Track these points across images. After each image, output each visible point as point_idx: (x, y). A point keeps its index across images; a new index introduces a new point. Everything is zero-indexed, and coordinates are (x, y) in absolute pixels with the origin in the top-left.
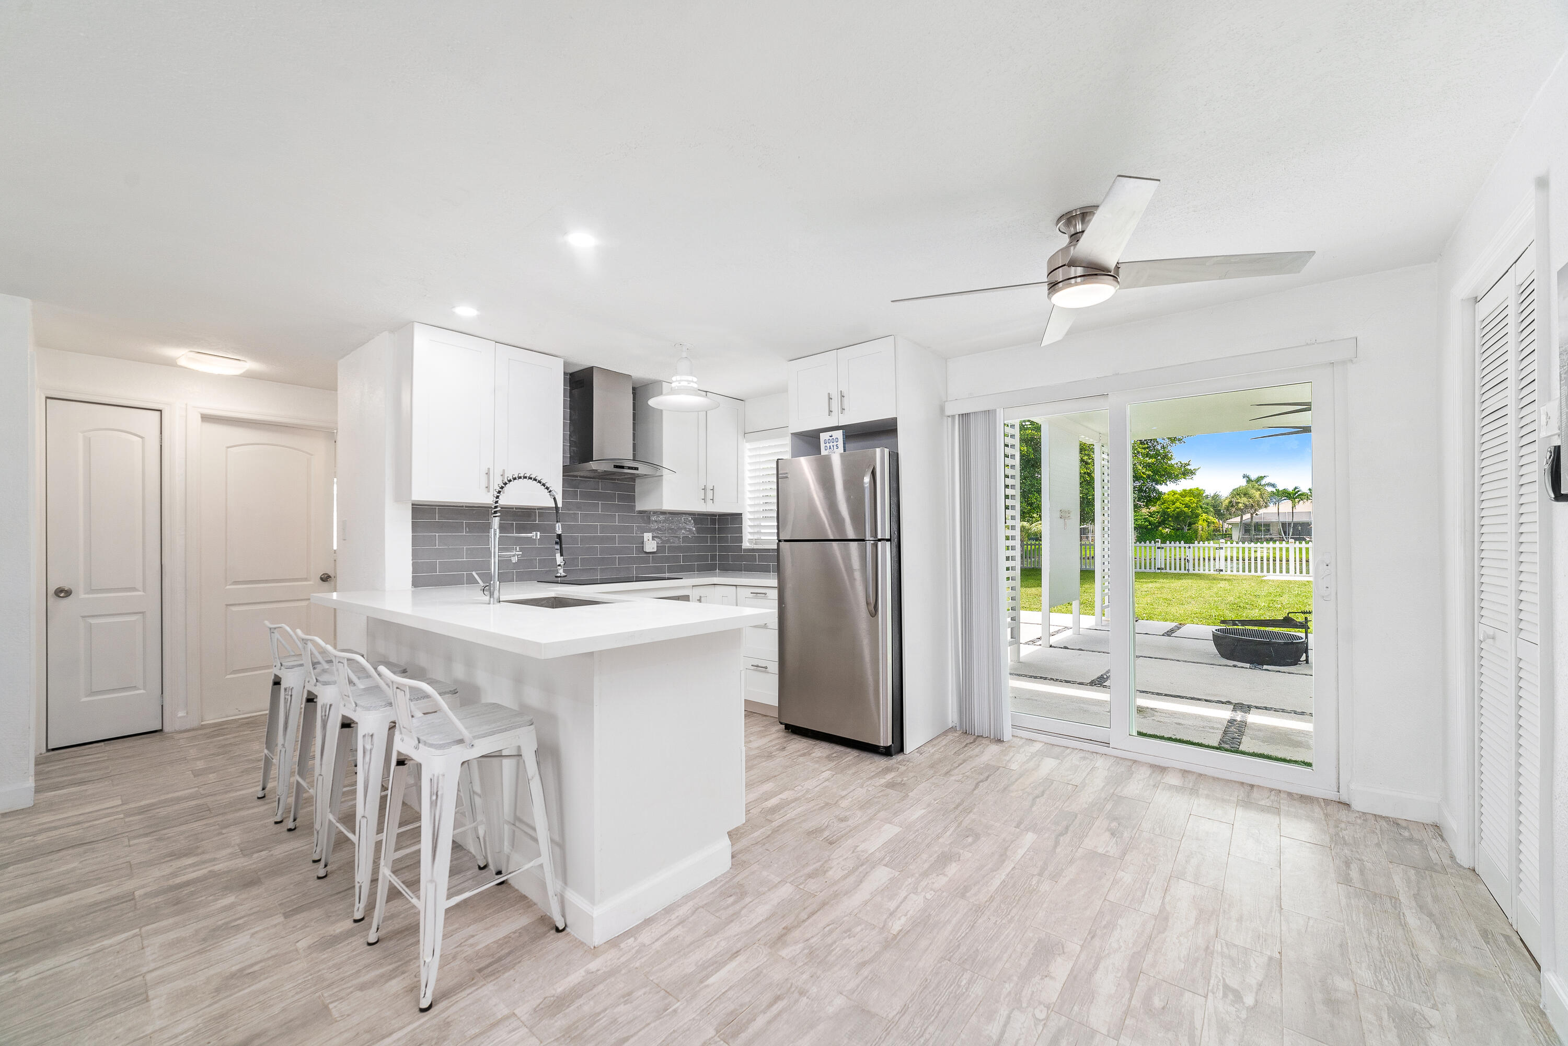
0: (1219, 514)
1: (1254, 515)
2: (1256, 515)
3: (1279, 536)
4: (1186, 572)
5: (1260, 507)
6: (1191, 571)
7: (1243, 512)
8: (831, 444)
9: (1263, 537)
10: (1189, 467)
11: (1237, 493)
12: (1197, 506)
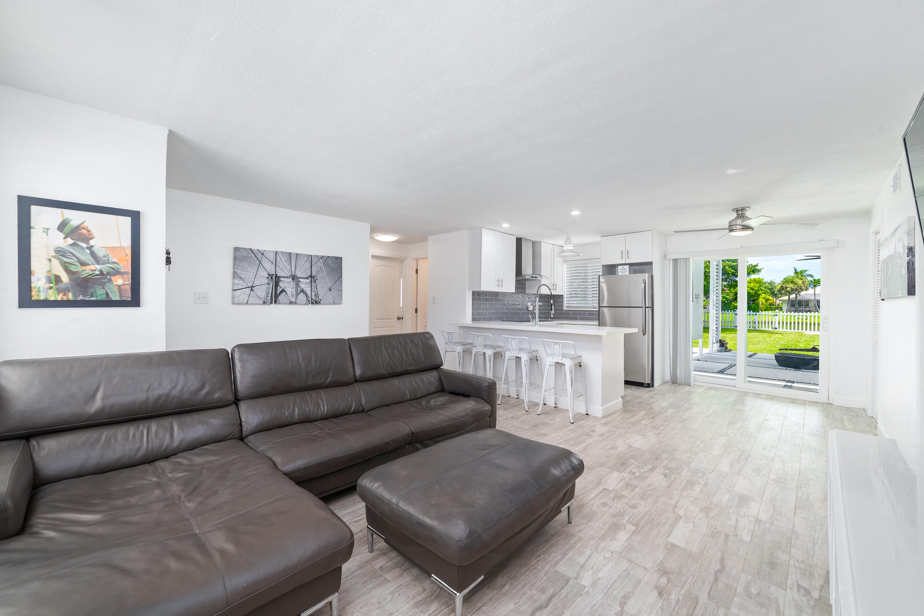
0: (773, 294)
1: (798, 295)
2: (800, 295)
3: (815, 309)
4: (754, 329)
5: (802, 290)
6: (757, 328)
7: (790, 293)
8: (623, 270)
9: (803, 309)
10: (757, 268)
11: (786, 281)
12: (759, 289)
